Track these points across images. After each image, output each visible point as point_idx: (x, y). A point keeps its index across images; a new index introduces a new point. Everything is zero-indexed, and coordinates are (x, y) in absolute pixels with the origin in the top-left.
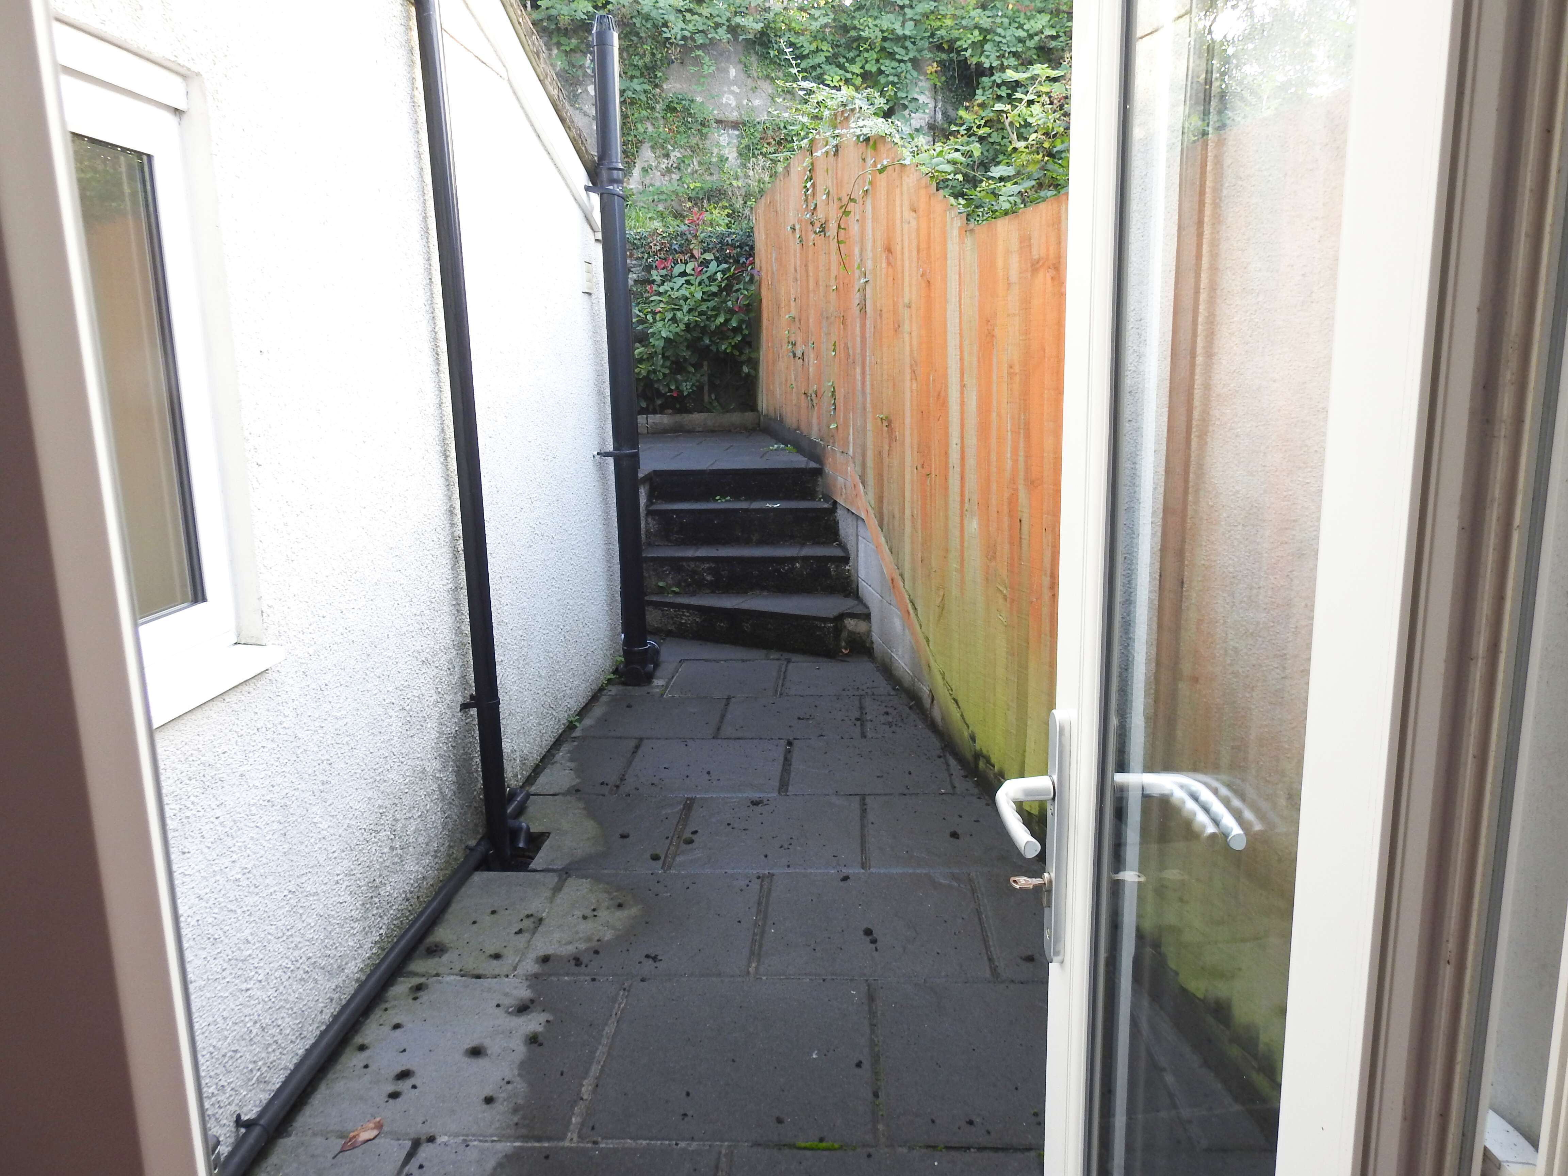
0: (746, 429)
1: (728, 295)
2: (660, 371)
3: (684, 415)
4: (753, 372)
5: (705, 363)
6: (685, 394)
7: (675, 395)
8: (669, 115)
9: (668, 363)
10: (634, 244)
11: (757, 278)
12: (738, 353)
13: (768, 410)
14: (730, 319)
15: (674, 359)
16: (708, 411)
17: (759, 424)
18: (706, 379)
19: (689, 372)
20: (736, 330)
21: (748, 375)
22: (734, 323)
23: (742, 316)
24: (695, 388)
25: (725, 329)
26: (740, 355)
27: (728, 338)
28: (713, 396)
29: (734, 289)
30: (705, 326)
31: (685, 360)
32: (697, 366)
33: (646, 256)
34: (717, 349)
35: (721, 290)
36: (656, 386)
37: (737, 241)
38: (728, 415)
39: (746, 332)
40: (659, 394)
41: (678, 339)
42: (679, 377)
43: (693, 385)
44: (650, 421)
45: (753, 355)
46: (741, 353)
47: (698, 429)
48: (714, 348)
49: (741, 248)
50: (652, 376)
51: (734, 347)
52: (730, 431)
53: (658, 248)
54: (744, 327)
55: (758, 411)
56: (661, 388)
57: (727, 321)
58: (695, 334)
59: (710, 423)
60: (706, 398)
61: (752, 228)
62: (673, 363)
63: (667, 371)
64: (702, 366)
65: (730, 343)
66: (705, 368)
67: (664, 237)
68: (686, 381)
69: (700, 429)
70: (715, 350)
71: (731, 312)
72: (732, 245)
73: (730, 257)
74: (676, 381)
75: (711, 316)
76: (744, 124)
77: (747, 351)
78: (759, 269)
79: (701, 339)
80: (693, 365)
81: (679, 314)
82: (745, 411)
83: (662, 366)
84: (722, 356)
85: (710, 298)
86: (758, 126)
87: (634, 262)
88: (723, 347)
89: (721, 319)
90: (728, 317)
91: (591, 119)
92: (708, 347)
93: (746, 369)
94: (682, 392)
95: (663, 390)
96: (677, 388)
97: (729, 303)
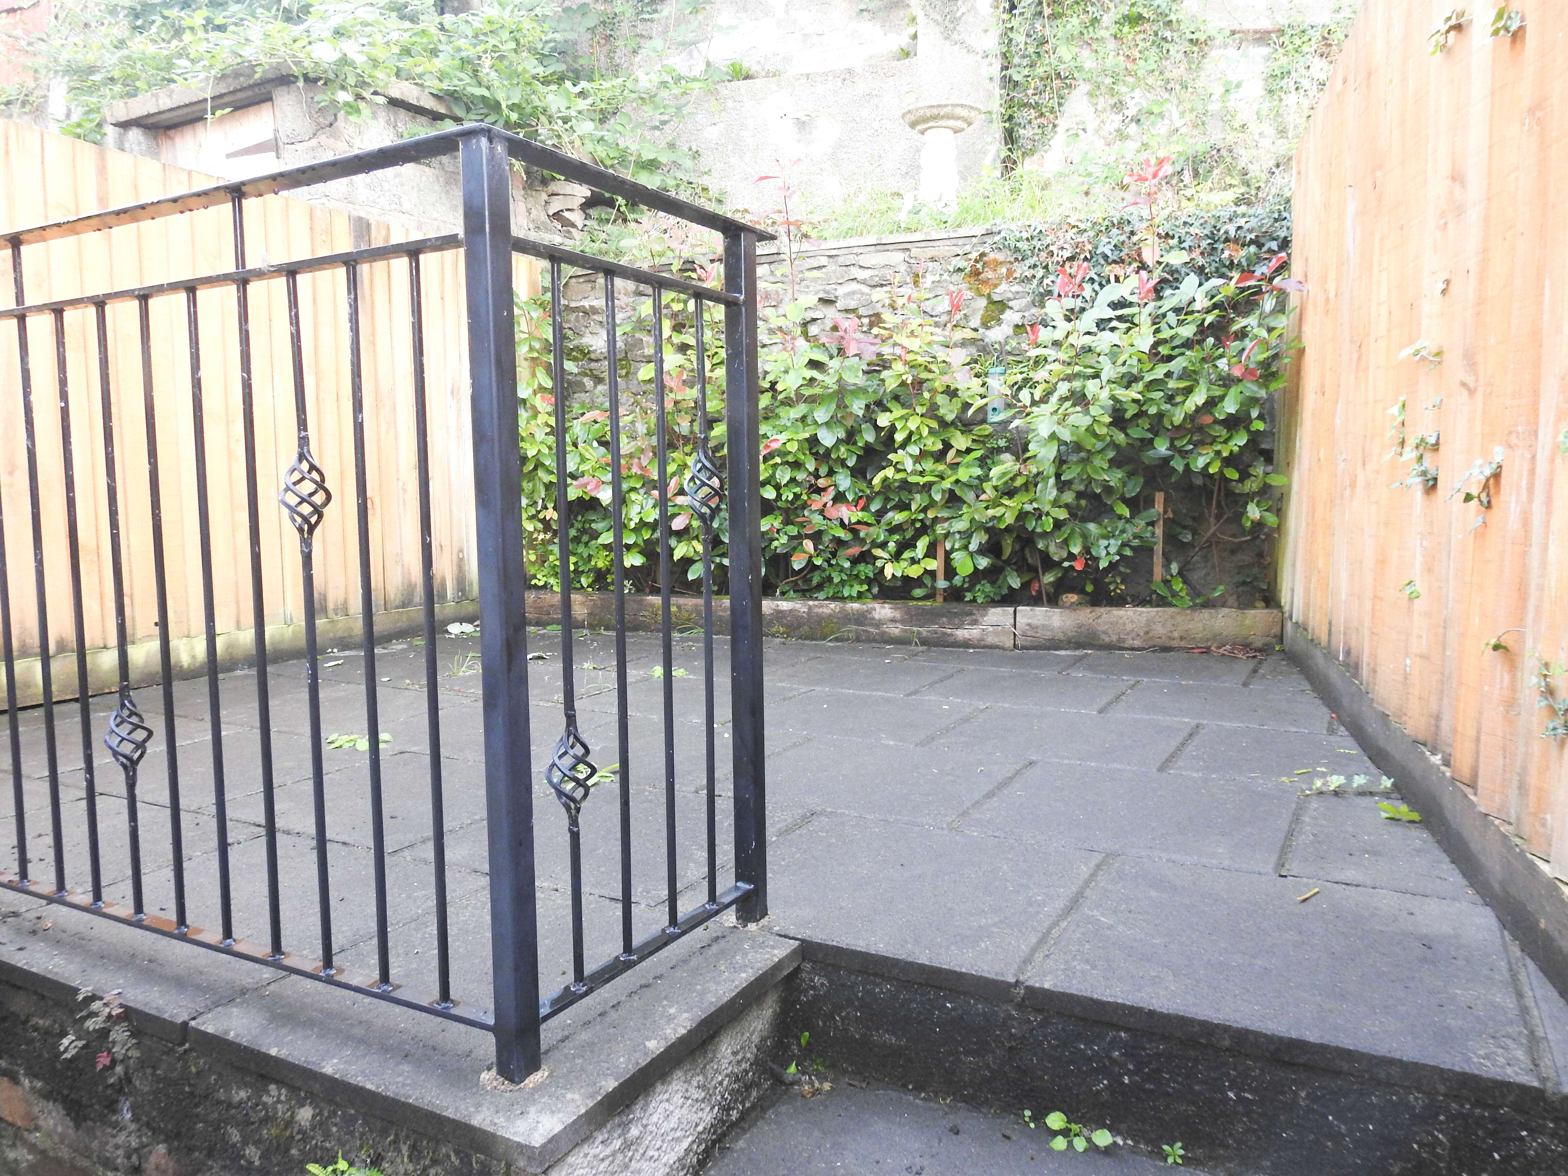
0: (1246, 646)
1: (1220, 342)
2: (1048, 514)
3: (1102, 610)
4: (1271, 520)
5: (1160, 497)
6: (1103, 564)
7: (1079, 566)
8: (1126, 29)
9: (1069, 497)
10: (1017, 250)
11: (1293, 301)
12: (1236, 476)
13: (1306, 614)
14: (1222, 398)
15: (1082, 488)
16: (1162, 602)
17: (1281, 638)
18: (1159, 531)
19: (1120, 517)
20: (1233, 423)
21: (1259, 525)
22: (1230, 406)
23: (1251, 388)
24: (1128, 552)
25: (1207, 419)
26: (1241, 480)
27: (1214, 440)
28: (1174, 568)
29: (1235, 327)
30: (1160, 415)
31: (1108, 489)
32: (1136, 505)
33: (1040, 272)
34: (1187, 466)
35: (1203, 331)
36: (1040, 545)
37: (1250, 231)
38: (1206, 613)
39: (1259, 426)
40: (1048, 563)
41: (1090, 443)
42: (1092, 527)
43: (1124, 545)
44: (1021, 620)
45: (1276, 480)
46: (1245, 475)
47: (1129, 643)
48: (1178, 465)
49: (1260, 246)
50: (1031, 525)
51: (1230, 461)
52: (1207, 651)
53: (1067, 254)
54: (1255, 413)
55: (1279, 606)
56: (1052, 549)
57: (1212, 403)
58: (1136, 433)
59: (1159, 630)
60: (1158, 571)
61: (1288, 201)
62: (1080, 495)
63: (1062, 514)
64: (1150, 503)
65: (1218, 453)
66: (1159, 507)
67: (1082, 232)
68: (1106, 537)
69: (1137, 643)
70: (1180, 468)
71: (1227, 381)
72: (1236, 241)
73: (1231, 266)
74: (1085, 536)
75: (1178, 391)
76: (1281, 32)
77: (1259, 470)
78: (1300, 277)
79: (1148, 443)
80: (1127, 502)
81: (1092, 387)
82: (1251, 606)
83: (1055, 503)
84: (1199, 481)
85: (1177, 351)
86: (1311, 32)
87: (1016, 288)
88: (1201, 462)
89: (1199, 398)
90: (1217, 392)
91: (979, 58)
92: (1166, 460)
93: (1253, 512)
94: (1097, 559)
95: (1056, 554)
96: (1087, 550)
97: (1222, 364)
